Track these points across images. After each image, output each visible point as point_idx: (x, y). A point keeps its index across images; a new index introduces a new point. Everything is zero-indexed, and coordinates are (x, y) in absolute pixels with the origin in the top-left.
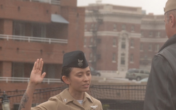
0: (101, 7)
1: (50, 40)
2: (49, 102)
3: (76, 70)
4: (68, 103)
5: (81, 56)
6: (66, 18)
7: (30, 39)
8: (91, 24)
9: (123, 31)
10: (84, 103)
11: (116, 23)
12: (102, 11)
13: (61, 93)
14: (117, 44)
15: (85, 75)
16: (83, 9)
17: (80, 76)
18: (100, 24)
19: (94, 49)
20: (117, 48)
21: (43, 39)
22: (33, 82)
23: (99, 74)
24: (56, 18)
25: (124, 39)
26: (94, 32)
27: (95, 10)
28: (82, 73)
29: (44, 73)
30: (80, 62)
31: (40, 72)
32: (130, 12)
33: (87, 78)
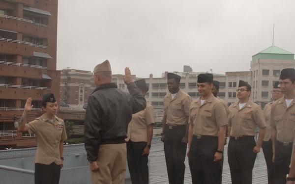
0: (70, 70)
1: (42, 88)
2: (35, 121)
3: (49, 104)
4: (45, 121)
5: (52, 96)
6: (50, 76)
7: (31, 87)
8: (64, 79)
9: (81, 84)
10: (54, 121)
11: (77, 79)
12: (70, 73)
13: (42, 116)
14: (78, 90)
15: (55, 106)
16: (59, 71)
17: (52, 107)
18: (69, 80)
19: (66, 92)
20: (78, 93)
21: (38, 88)
22: (26, 110)
23: (69, 106)
24: (45, 77)
25: (82, 88)
26: (65, 84)
27: (66, 72)
28: (53, 105)
29: (33, 106)
30: (52, 99)
31: (30, 105)
32: (85, 74)
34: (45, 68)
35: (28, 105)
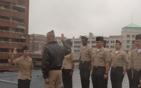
0: (35, 35)
1: (21, 43)
2: (18, 59)
3: (25, 51)
5: (26, 47)
6: (26, 38)
7: (16, 43)
8: (32, 39)
9: (40, 41)
10: (27, 59)
11: (38, 39)
12: (35, 36)
16: (30, 35)
17: (26, 52)
18: (34, 39)
19: (33, 45)
20: (39, 45)
21: (20, 43)
22: (14, 54)
23: (34, 52)
24: (23, 38)
25: (40, 43)
26: (33, 41)
27: (33, 35)
28: (27, 51)
29: (17, 52)
30: (26, 48)
31: (16, 51)
32: (42, 36)
33: (28, 53)
34: (23, 33)
35: (15, 51)
